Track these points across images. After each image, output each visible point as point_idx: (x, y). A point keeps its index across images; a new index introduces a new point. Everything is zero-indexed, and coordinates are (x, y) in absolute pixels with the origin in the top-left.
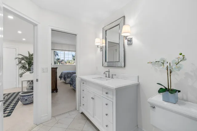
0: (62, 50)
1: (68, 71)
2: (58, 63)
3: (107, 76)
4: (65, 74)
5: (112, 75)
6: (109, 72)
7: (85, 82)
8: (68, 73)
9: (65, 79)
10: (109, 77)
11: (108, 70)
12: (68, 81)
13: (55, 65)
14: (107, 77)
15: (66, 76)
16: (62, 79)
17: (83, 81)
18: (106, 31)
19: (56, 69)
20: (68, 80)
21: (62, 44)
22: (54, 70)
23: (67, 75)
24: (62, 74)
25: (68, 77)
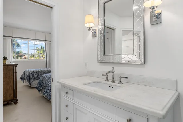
0: (25, 38)
1: (35, 70)
2: (19, 58)
3: (108, 79)
4: (30, 74)
5: (121, 77)
6: (113, 71)
7: (69, 92)
8: (35, 73)
9: (29, 81)
10: (113, 81)
11: (112, 69)
12: (34, 85)
13: (13, 60)
14: (108, 81)
15: (31, 77)
16: (26, 81)
17: (67, 90)
18: (105, 3)
19: (16, 67)
20: (35, 83)
21: (25, 30)
22: (11, 67)
23: (33, 76)
24: (24, 73)
25: (35, 79)
